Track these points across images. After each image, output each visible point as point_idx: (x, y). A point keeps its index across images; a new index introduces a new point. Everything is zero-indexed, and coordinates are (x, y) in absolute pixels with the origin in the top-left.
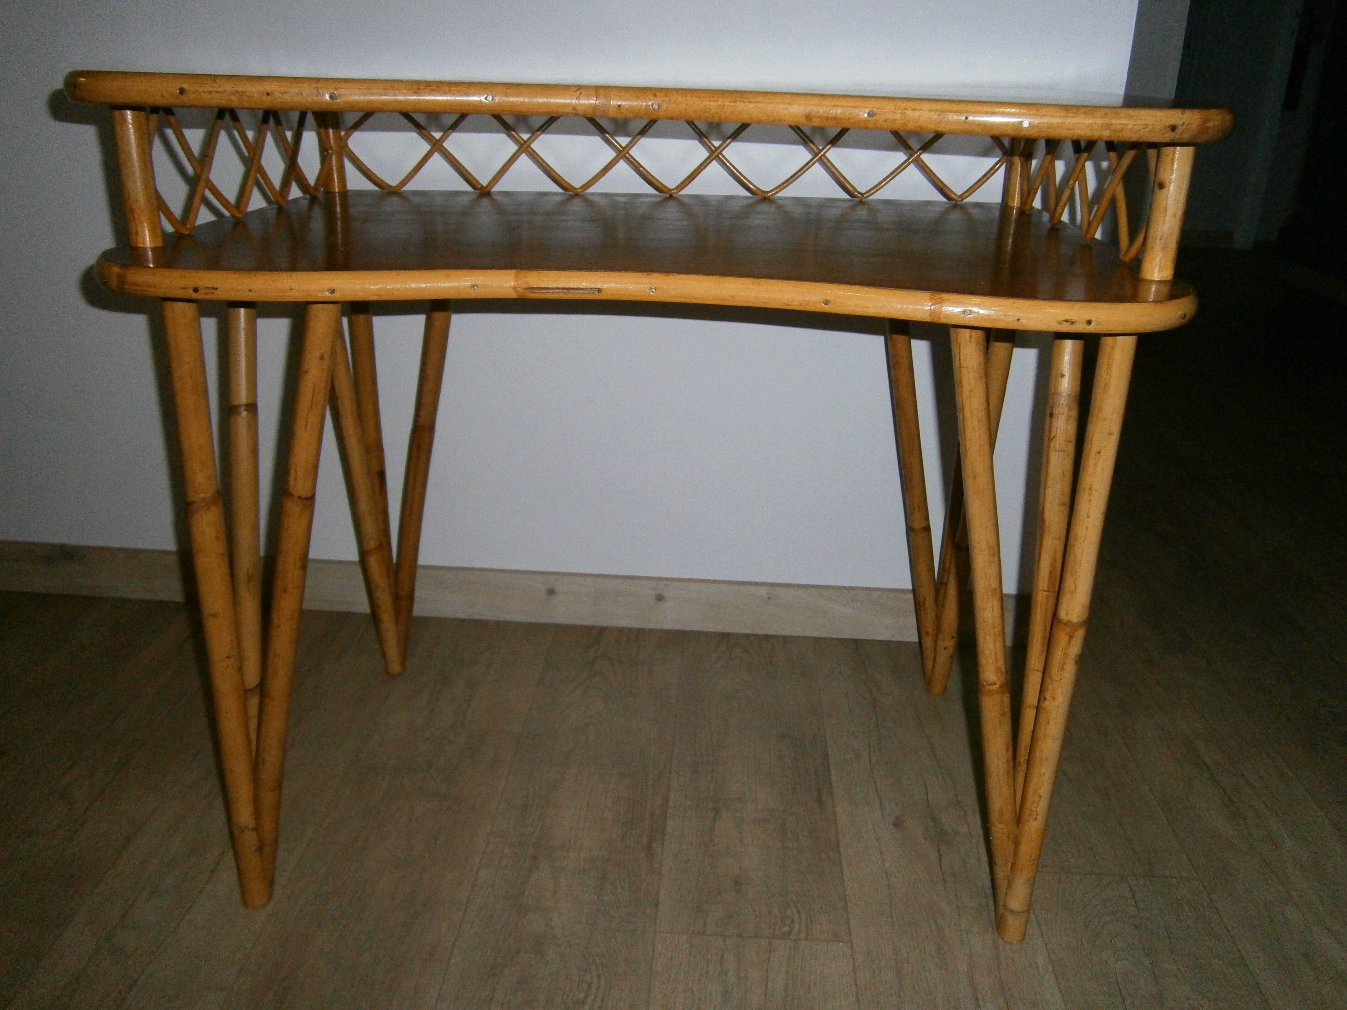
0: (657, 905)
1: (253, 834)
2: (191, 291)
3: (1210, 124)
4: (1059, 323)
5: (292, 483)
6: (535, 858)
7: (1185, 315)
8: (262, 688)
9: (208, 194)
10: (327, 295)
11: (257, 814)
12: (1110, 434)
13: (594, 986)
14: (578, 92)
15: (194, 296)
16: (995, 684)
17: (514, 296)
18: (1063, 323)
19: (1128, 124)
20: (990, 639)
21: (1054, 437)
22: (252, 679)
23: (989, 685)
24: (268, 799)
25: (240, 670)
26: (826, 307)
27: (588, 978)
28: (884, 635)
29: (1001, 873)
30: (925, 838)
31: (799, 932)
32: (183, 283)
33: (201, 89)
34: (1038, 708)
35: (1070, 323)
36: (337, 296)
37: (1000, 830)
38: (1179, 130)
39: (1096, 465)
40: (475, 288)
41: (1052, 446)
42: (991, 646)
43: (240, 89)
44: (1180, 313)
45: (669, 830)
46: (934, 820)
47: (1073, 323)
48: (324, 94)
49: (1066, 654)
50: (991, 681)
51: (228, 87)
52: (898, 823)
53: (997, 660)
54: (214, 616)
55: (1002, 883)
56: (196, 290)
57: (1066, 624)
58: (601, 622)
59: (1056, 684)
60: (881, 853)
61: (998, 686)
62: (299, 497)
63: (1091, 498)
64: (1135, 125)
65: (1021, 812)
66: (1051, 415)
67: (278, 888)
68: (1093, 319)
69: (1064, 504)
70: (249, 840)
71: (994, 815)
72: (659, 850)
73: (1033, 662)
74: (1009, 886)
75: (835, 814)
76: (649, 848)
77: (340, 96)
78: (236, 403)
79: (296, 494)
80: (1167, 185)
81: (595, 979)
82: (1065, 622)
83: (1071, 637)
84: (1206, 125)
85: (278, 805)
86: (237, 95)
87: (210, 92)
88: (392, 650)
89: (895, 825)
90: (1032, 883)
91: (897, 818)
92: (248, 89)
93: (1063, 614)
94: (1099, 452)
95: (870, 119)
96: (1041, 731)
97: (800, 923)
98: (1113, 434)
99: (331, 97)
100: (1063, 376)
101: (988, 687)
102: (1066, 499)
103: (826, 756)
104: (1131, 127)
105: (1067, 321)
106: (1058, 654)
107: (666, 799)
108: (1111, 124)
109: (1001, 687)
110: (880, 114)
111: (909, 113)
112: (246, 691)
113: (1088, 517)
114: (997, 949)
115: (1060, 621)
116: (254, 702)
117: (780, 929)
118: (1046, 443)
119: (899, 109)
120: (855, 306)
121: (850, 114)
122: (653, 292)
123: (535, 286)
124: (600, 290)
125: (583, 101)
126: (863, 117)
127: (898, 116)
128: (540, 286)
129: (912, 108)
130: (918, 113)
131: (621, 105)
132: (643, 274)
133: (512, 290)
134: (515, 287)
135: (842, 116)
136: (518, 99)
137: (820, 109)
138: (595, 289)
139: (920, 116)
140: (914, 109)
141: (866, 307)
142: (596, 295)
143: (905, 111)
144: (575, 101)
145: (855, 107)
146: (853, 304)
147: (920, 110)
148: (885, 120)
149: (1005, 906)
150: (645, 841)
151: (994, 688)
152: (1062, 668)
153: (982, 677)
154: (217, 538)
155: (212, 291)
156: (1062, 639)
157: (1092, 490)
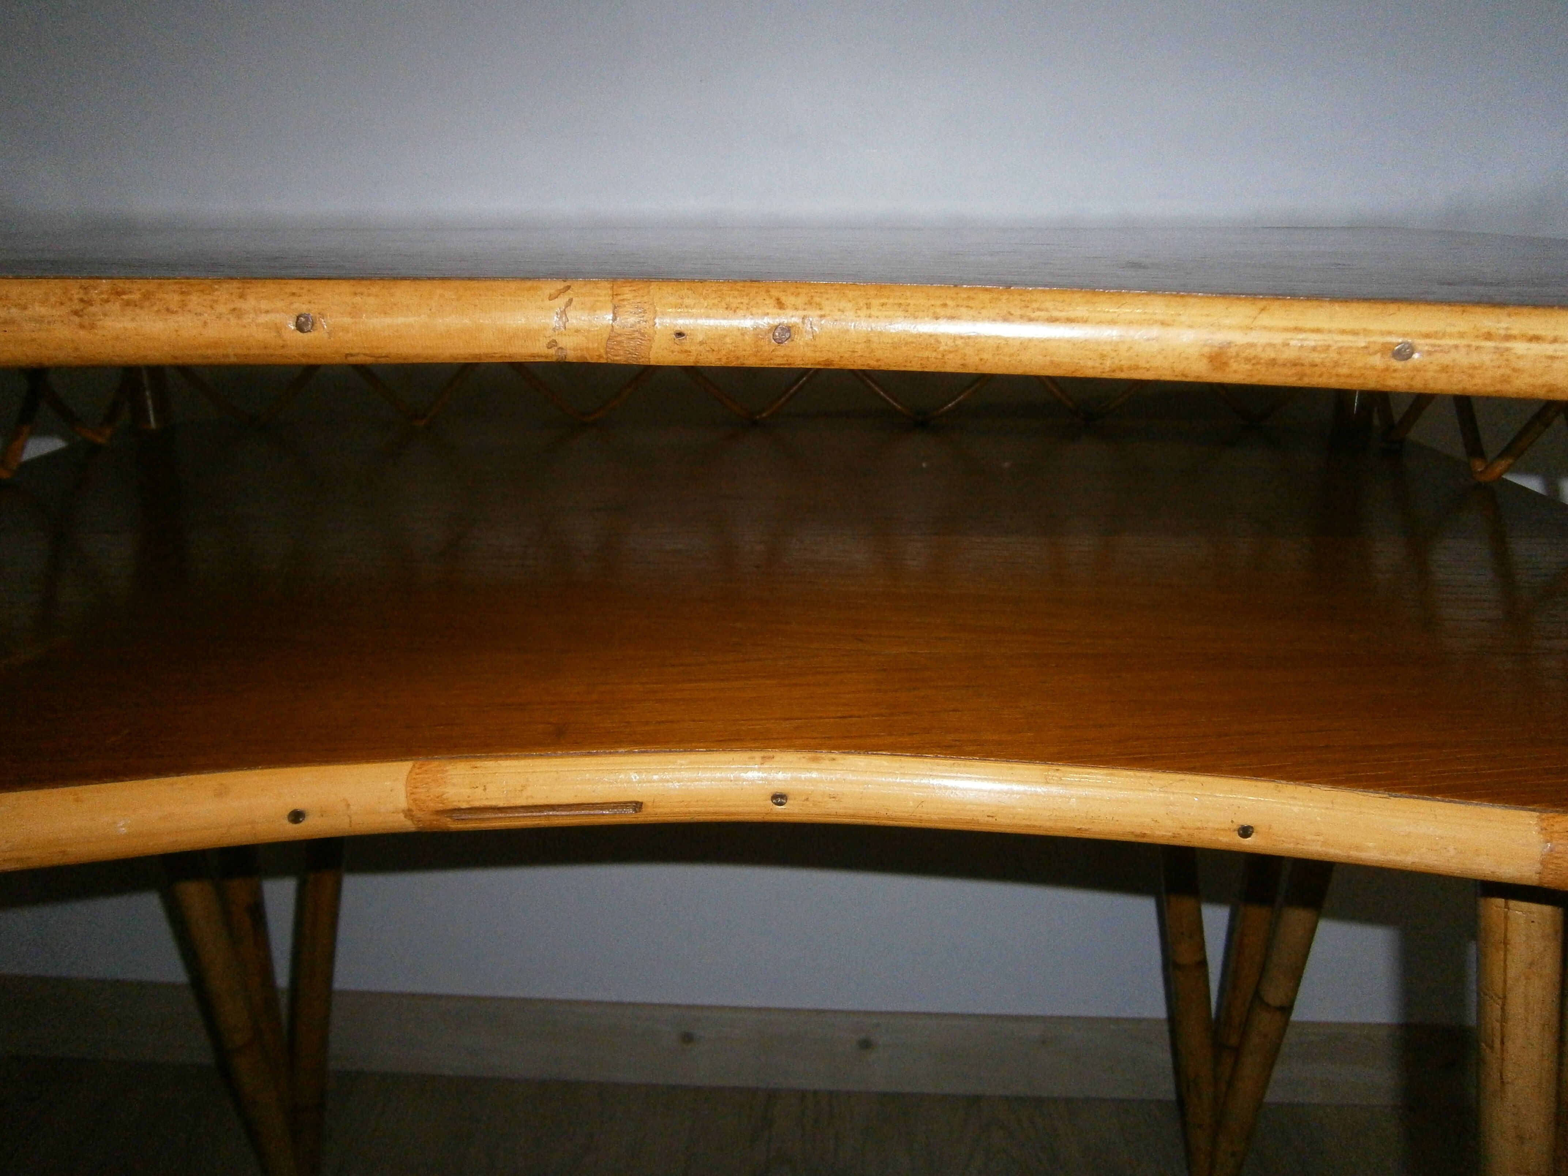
17: (409, 826)
119: (1489, 336)
120: (1325, 843)
121: (1340, 351)
122: (781, 804)
123: (464, 806)
124: (638, 806)
125: (578, 318)
126: (1377, 361)
127: (1486, 358)
128: (477, 804)
129: (1531, 333)
130: (1549, 349)
131: (683, 330)
132: (753, 758)
133: (401, 817)
134: (409, 810)
135: (1316, 357)
136: (388, 321)
137: (1254, 337)
138: (625, 805)
139: (1552, 358)
140: (1536, 338)
141: (1357, 848)
142: (628, 817)
143: (1508, 344)
144: (554, 321)
145: (1354, 333)
146: (1321, 838)
147: (1555, 340)
148: (1445, 369)
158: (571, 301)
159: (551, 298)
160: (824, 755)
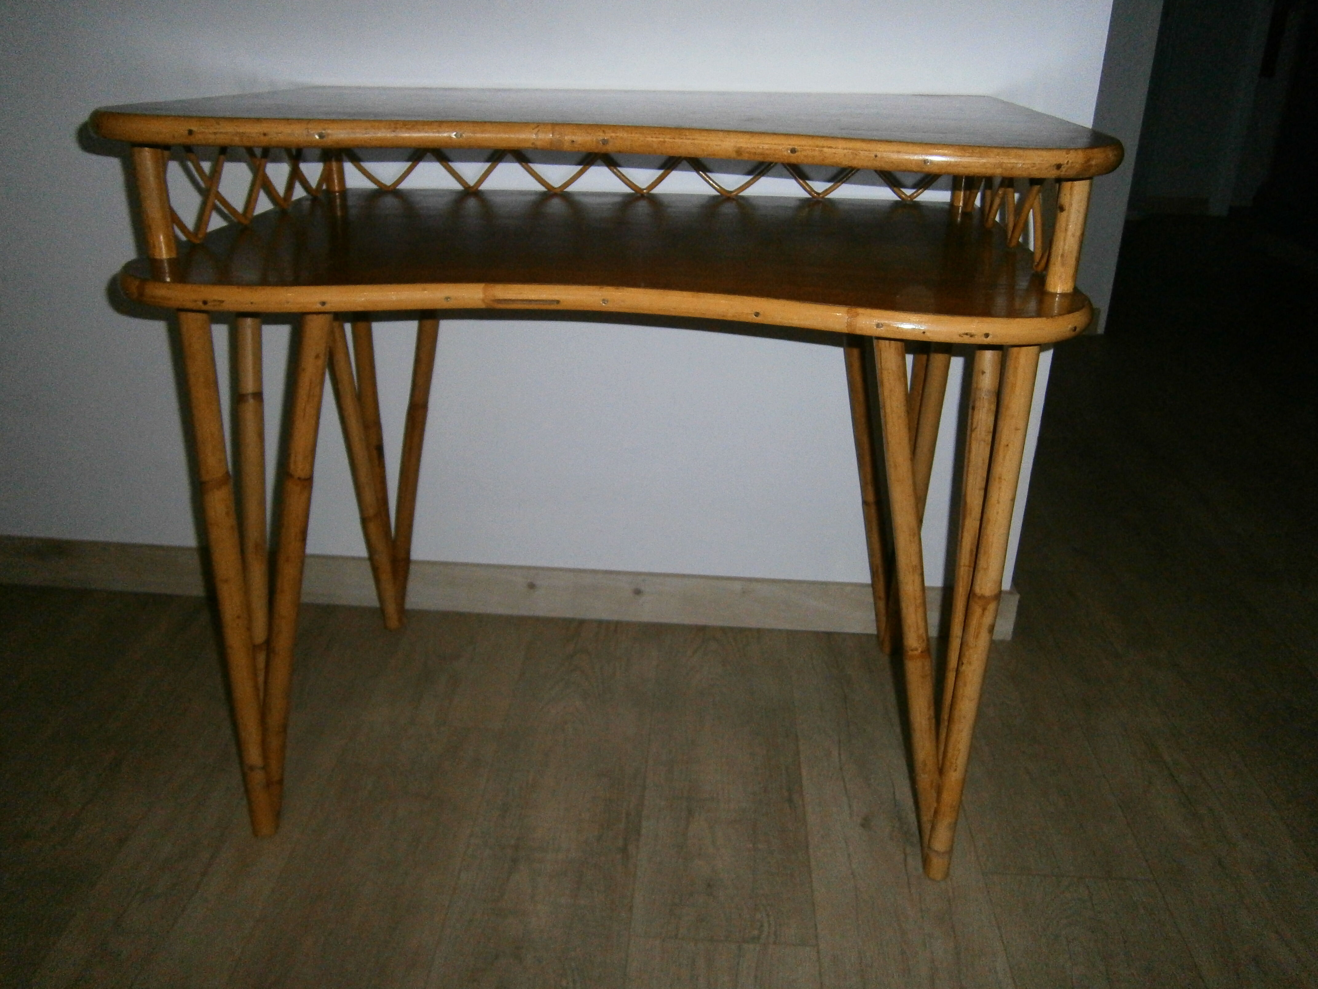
1: (262, 772)
2: (201, 304)
3: (1093, 163)
4: (960, 336)
5: (292, 466)
7: (1075, 328)
8: (268, 645)
9: (218, 203)
10: (318, 307)
11: (265, 756)
12: (1017, 430)
14: (537, 130)
15: (204, 308)
16: (916, 649)
17: (483, 306)
18: (963, 336)
19: (1017, 163)
20: (911, 609)
21: (976, 428)
22: (260, 635)
23: (912, 650)
24: (275, 743)
25: (249, 629)
29: (926, 818)
32: (194, 297)
33: (206, 131)
34: (957, 671)
35: (969, 336)
36: (327, 308)
37: (925, 779)
38: (1063, 169)
39: (1004, 457)
40: (449, 299)
41: (973, 436)
42: (913, 616)
43: (241, 130)
44: (1070, 326)
45: (644, 831)
47: (972, 336)
48: (313, 135)
49: (980, 625)
50: (913, 648)
51: (230, 128)
53: (918, 629)
54: (226, 581)
55: (927, 827)
56: (205, 303)
57: (980, 599)
59: (971, 651)
61: (919, 652)
62: (299, 478)
63: (1001, 486)
64: (1024, 164)
65: (943, 763)
66: (973, 408)
68: (990, 333)
69: (983, 489)
70: (258, 777)
71: (919, 765)
72: (634, 852)
74: (933, 828)
77: (328, 135)
78: (244, 392)
79: (296, 476)
80: (1067, 209)
82: (980, 595)
83: (984, 610)
84: (1090, 163)
85: (283, 747)
86: (238, 135)
87: (215, 133)
90: (954, 827)
92: (248, 131)
93: (977, 590)
94: (1007, 445)
95: (792, 155)
96: (960, 691)
97: (770, 926)
98: (1020, 430)
99: (321, 136)
100: (983, 373)
101: (911, 653)
102: (984, 484)
104: (1020, 166)
105: (967, 334)
106: (974, 622)
109: (922, 652)
110: (801, 151)
111: (825, 150)
112: (254, 646)
113: (998, 502)
115: (975, 595)
116: (261, 658)
117: (750, 932)
118: (968, 433)
119: (817, 147)
121: (775, 150)
122: (605, 303)
124: (558, 303)
125: (541, 136)
126: (786, 153)
127: (816, 153)
129: (829, 146)
130: (834, 151)
131: (574, 140)
132: (597, 288)
133: (481, 302)
134: (484, 299)
135: (767, 152)
136: (483, 135)
137: (748, 145)
139: (835, 153)
140: (831, 147)
141: (791, 319)
143: (823, 149)
144: (534, 136)
145: (779, 145)
146: (780, 316)
147: (835, 148)
148: (805, 156)
149: (929, 847)
150: (620, 843)
151: (916, 652)
152: (977, 636)
153: (906, 643)
154: (227, 514)
155: (218, 303)
156: (977, 610)
157: (1001, 479)
158: (539, 130)
159: (533, 129)
160: (620, 288)
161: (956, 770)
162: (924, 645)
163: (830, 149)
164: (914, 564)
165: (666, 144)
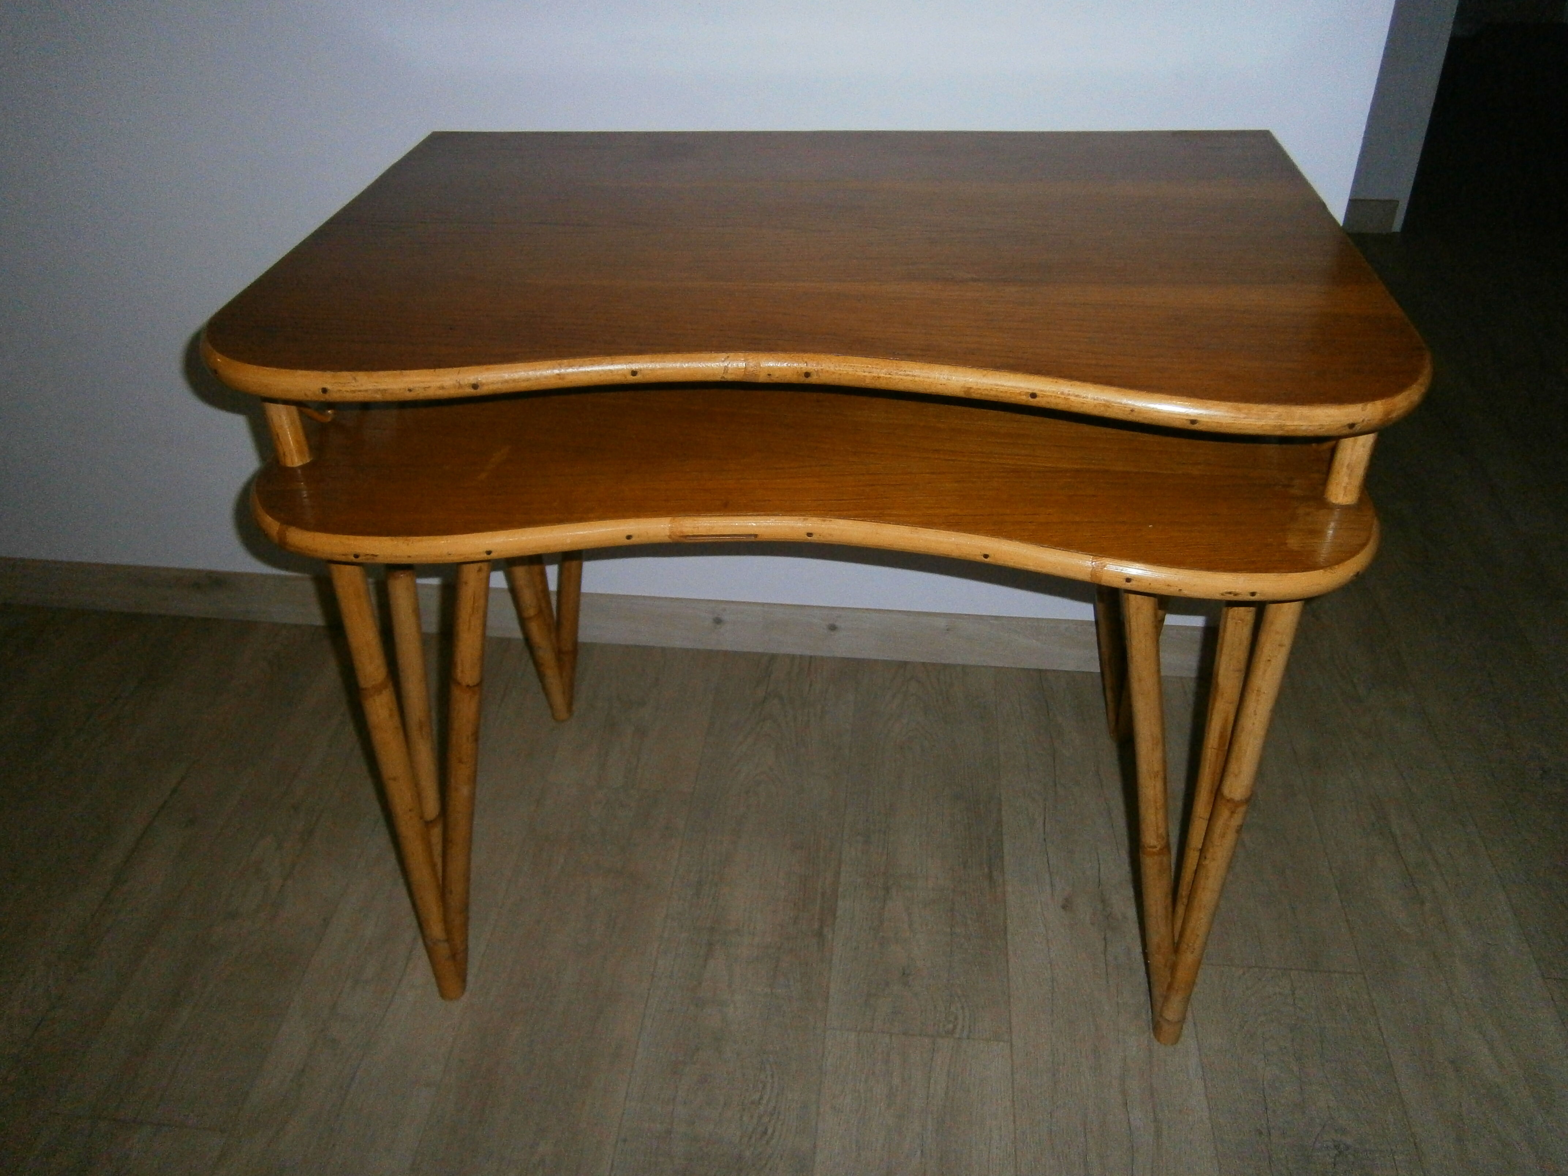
0: (827, 998)
1: (446, 945)
2: (352, 557)
4: (1222, 594)
5: (459, 675)
6: (710, 944)
10: (480, 556)
11: (448, 931)
12: (1281, 645)
13: (769, 1086)
14: (727, 359)
15: (354, 560)
16: (1155, 847)
17: (670, 541)
18: (1225, 594)
19: (1301, 425)
20: (1152, 811)
23: (1150, 847)
26: (986, 560)
27: (762, 1077)
28: (1070, 666)
29: (1158, 990)
30: (1093, 924)
31: (962, 1030)
32: (343, 547)
33: (343, 389)
34: (1198, 865)
35: (1233, 595)
36: (493, 555)
37: (1159, 959)
38: (1357, 428)
39: (1265, 671)
40: (631, 538)
42: (1153, 817)
43: (383, 386)
45: (839, 913)
46: (1103, 901)
47: (1235, 595)
48: (466, 387)
49: (1227, 824)
50: (1152, 845)
51: (370, 386)
52: (1067, 905)
53: (1158, 828)
54: (395, 779)
55: (1159, 998)
56: (356, 556)
57: (1228, 801)
58: (773, 649)
59: (1216, 848)
60: (1048, 941)
61: (1158, 849)
62: (468, 686)
63: (1260, 698)
64: (1309, 426)
65: (1180, 944)
67: (470, 978)
68: (1258, 591)
69: (1239, 671)
70: (442, 950)
72: (830, 937)
73: (1199, 810)
74: (1165, 1002)
75: (1004, 894)
76: (820, 934)
77: (483, 385)
79: (464, 684)
81: (769, 1078)
82: (1228, 798)
83: (1233, 813)
86: (379, 392)
87: (353, 391)
88: (559, 699)
89: (1064, 907)
91: (1066, 900)
92: (391, 387)
93: (1226, 791)
94: (1269, 660)
96: (1200, 883)
97: (964, 1019)
98: (1285, 646)
99: (474, 387)
101: (1149, 849)
102: (1242, 665)
103: (999, 823)
104: (1305, 428)
105: (1230, 593)
106: (1220, 822)
107: (837, 874)
108: (1284, 425)
109: (1161, 849)
110: (1042, 397)
111: (1072, 398)
113: (1257, 714)
114: (1150, 1051)
115: (1222, 794)
116: (436, 833)
117: (944, 1026)
119: (1062, 394)
120: (1014, 562)
121: (1011, 393)
122: (810, 537)
123: (691, 534)
124: (756, 536)
125: (732, 365)
126: (1024, 397)
127: (1061, 401)
128: (695, 534)
129: (1076, 394)
130: (1082, 400)
131: (771, 373)
132: (800, 519)
133: (667, 538)
134: (670, 535)
135: (1002, 395)
137: (980, 386)
138: (751, 535)
139: (1083, 403)
140: (1078, 396)
141: (1026, 565)
142: (753, 539)
143: (1069, 397)
144: (724, 365)
145: (1016, 387)
146: (1013, 561)
147: (1084, 397)
148: (1047, 402)
149: (1161, 1016)
150: (816, 926)
151: (1154, 850)
152: (1223, 836)
153: (1143, 840)
154: (391, 716)
155: (372, 557)
156: (1225, 813)
157: (1260, 691)
158: (730, 359)
159: (723, 359)
160: (827, 519)
161: (1192, 952)
162: (1163, 843)
163: (1076, 398)
164: (1156, 769)
165: (881, 380)
